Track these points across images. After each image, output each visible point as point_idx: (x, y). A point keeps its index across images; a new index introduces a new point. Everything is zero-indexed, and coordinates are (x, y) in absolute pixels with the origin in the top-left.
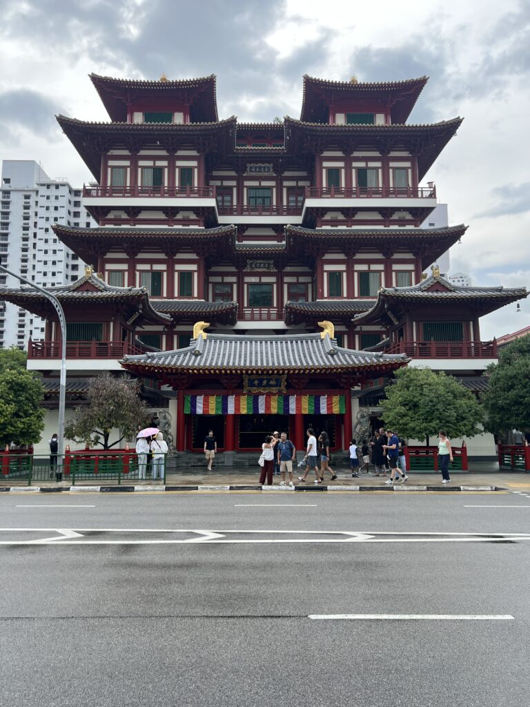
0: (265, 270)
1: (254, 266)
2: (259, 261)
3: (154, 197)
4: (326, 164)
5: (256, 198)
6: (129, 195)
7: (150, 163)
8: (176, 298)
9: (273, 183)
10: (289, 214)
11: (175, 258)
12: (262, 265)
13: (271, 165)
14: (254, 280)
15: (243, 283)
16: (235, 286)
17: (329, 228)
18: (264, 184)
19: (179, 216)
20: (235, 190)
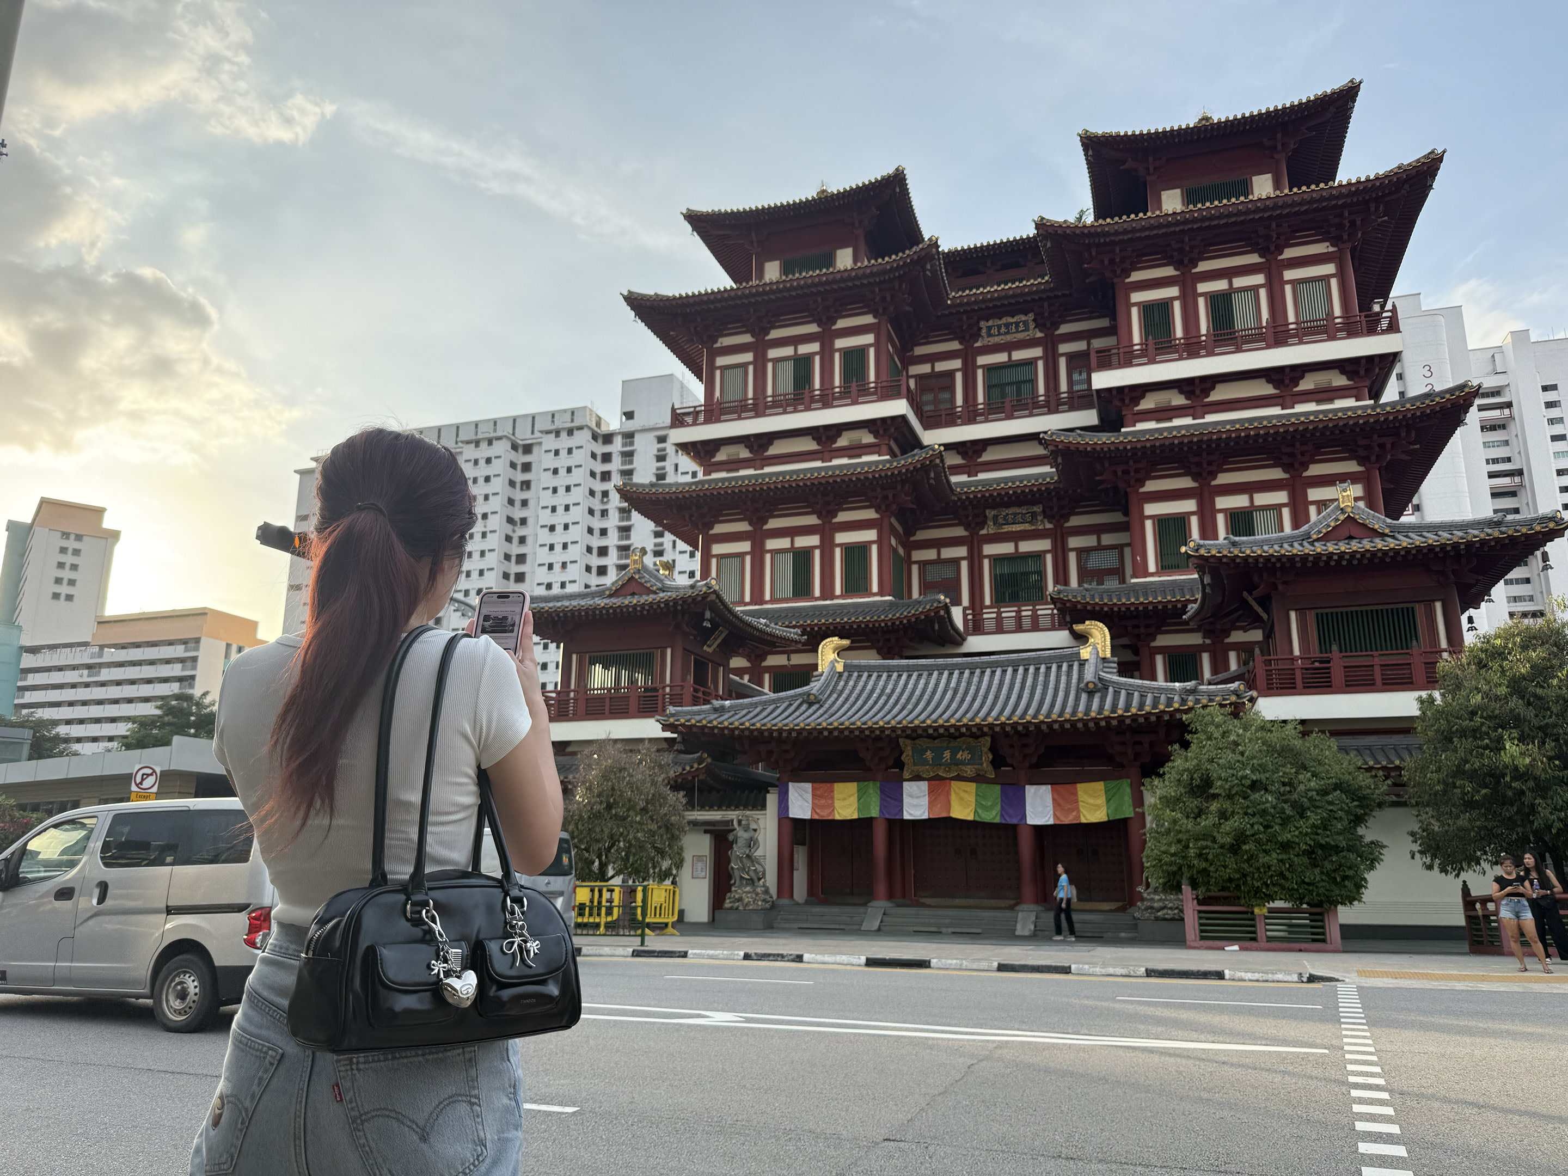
0: (1027, 527)
1: (1001, 521)
2: (1011, 510)
3: (796, 411)
4: (1136, 297)
5: (1002, 386)
6: (752, 414)
7: (788, 351)
8: (838, 597)
9: (1037, 352)
10: (1072, 408)
11: (835, 520)
12: (1019, 518)
13: (1031, 316)
14: (1006, 548)
15: (981, 557)
16: (964, 565)
17: (1152, 425)
18: (1018, 355)
19: (842, 442)
20: (959, 377)
